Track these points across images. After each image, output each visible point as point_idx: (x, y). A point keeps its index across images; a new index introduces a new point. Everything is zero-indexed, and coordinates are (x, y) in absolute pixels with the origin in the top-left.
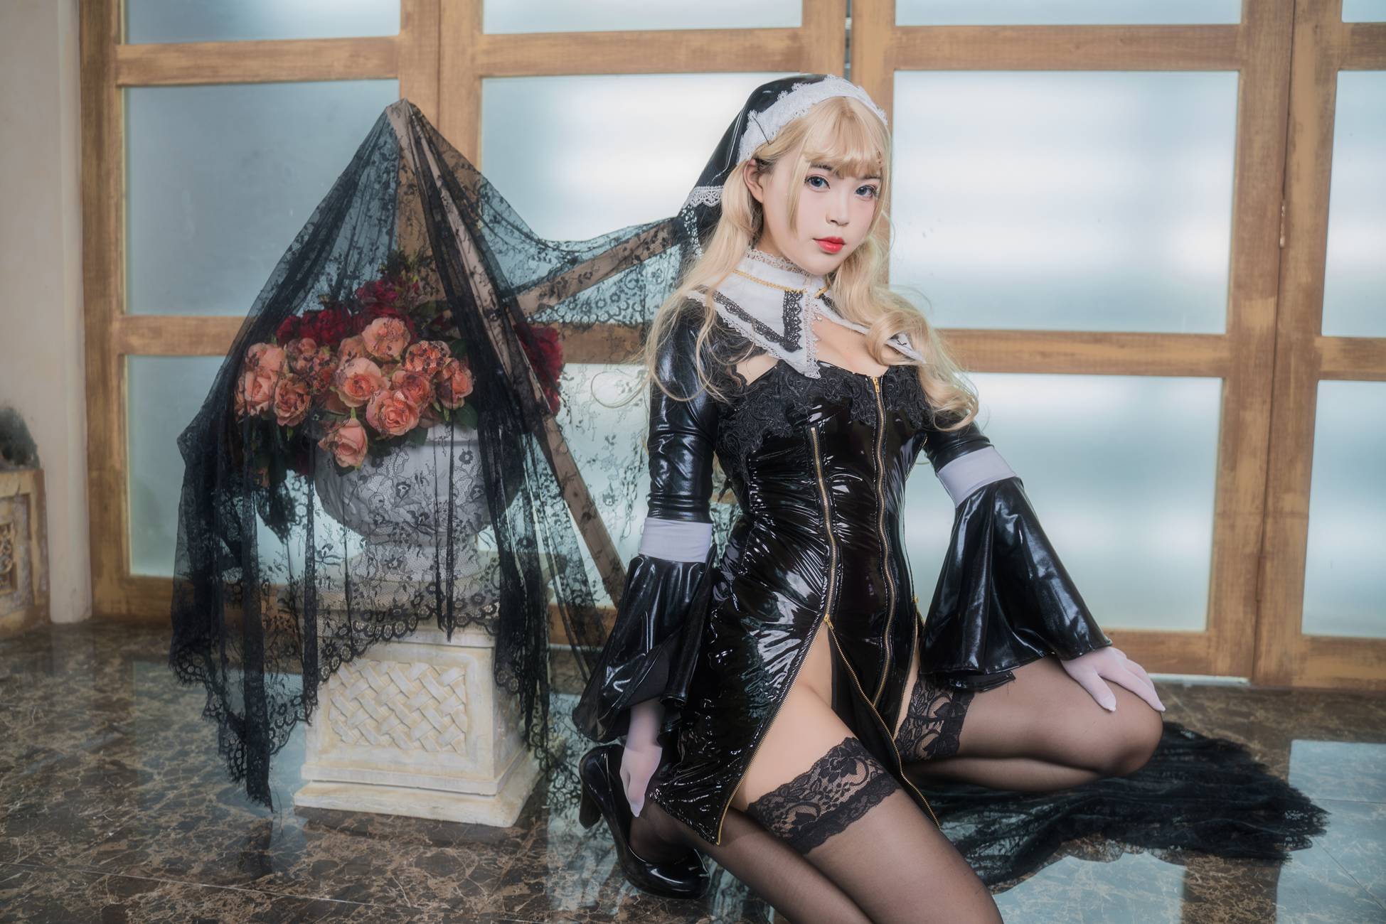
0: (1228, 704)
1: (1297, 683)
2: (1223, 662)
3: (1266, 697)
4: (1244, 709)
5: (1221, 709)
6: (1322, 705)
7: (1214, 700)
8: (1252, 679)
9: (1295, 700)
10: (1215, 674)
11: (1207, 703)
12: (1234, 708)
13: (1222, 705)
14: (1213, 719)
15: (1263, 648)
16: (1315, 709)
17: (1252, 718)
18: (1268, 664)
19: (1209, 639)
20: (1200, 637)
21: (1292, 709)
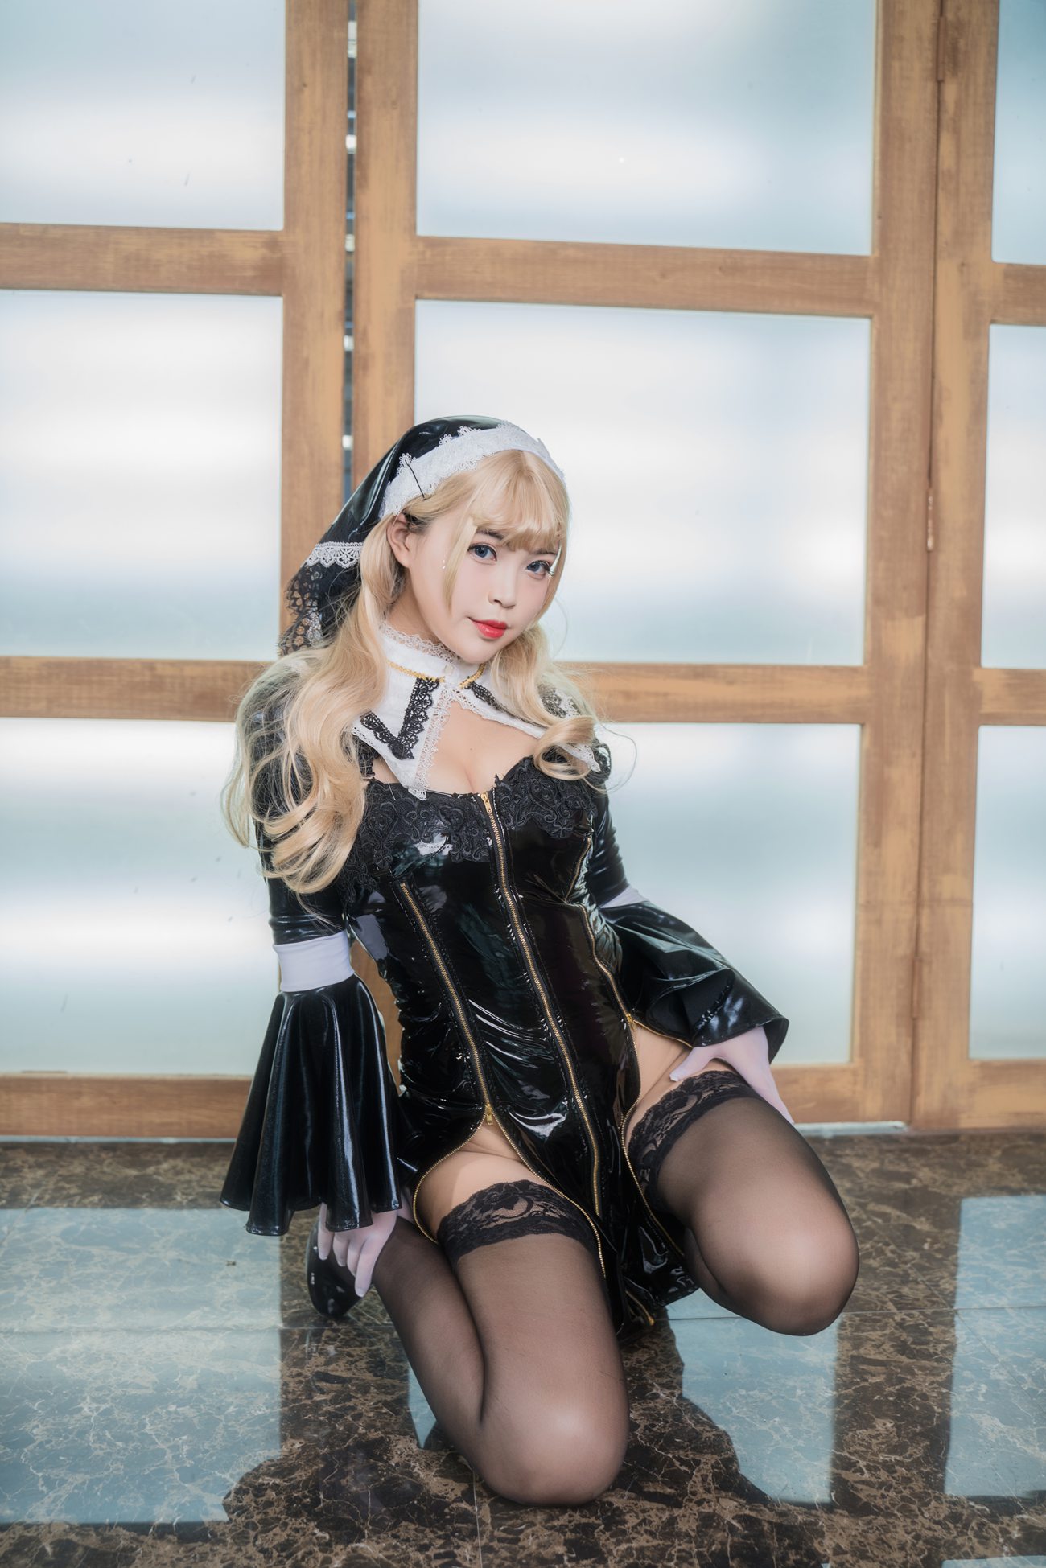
0: (882, 1162)
1: (965, 1123)
2: (872, 1103)
3: (929, 1148)
4: (903, 1168)
5: (874, 1171)
6: (998, 1153)
7: (863, 1156)
8: (909, 1123)
9: (965, 1148)
10: (864, 1120)
11: (856, 1163)
12: (891, 1168)
13: (876, 1165)
14: (865, 1187)
15: (923, 1080)
16: (991, 1161)
17: (915, 1182)
18: (929, 1102)
19: (854, 1073)
20: (843, 1071)
21: (962, 1163)
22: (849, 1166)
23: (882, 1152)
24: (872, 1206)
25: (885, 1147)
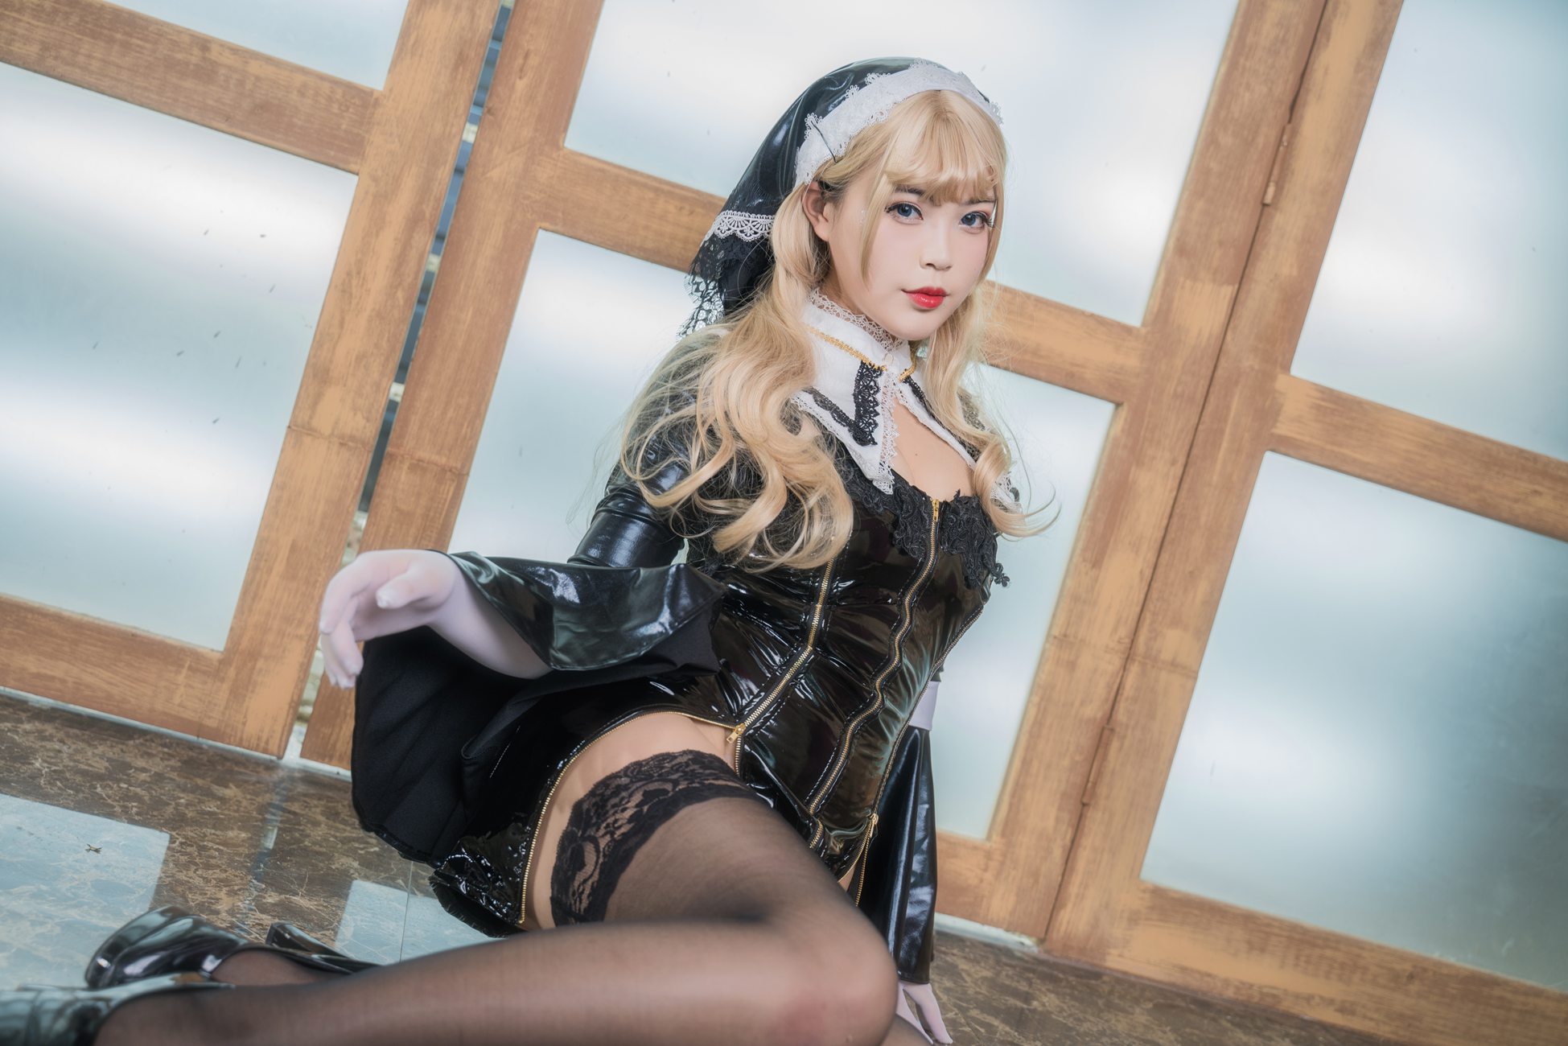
0: (998, 974)
1: (1115, 961)
2: (1001, 902)
3: (1061, 976)
4: (1023, 987)
5: (985, 979)
6: (1150, 1005)
7: (976, 961)
8: (1041, 941)
9: (1106, 988)
10: (984, 922)
11: (963, 965)
12: (1007, 982)
13: (988, 974)
14: (971, 992)
15: (1073, 889)
16: (1138, 1010)
17: (1035, 1003)
18: (1074, 920)
19: (988, 855)
20: (975, 848)
21: (1101, 1002)
22: (954, 966)
23: (998, 962)
24: (974, 1013)
25: (1004, 959)
